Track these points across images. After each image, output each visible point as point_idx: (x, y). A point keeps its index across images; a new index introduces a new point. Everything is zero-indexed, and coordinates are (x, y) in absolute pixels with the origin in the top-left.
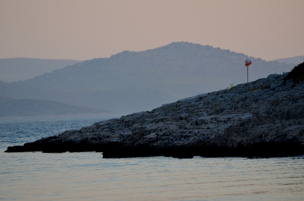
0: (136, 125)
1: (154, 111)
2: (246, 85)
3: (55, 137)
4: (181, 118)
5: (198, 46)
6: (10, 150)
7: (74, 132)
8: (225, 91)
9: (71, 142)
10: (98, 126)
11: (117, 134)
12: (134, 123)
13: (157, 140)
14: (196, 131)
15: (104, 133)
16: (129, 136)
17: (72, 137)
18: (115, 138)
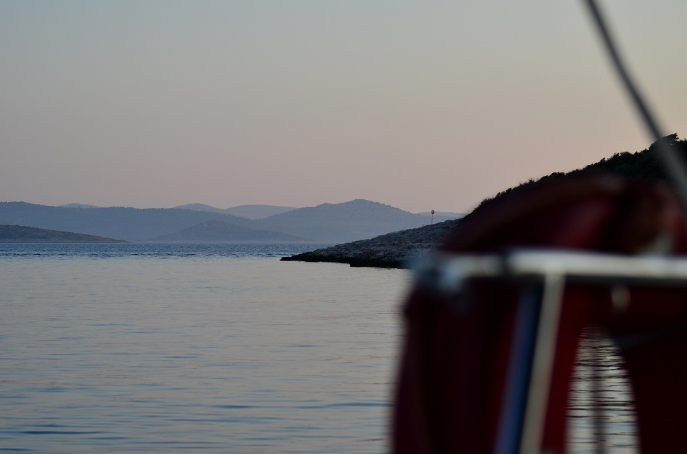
0: (363, 248)
1: (373, 239)
2: (432, 226)
3: (311, 253)
4: (394, 245)
5: (371, 202)
6: (283, 259)
7: (323, 250)
8: (419, 229)
9: (322, 256)
10: (338, 247)
11: (352, 252)
12: (361, 246)
13: (384, 257)
14: (409, 252)
15: (343, 251)
16: (360, 254)
17: (322, 253)
18: (351, 255)
